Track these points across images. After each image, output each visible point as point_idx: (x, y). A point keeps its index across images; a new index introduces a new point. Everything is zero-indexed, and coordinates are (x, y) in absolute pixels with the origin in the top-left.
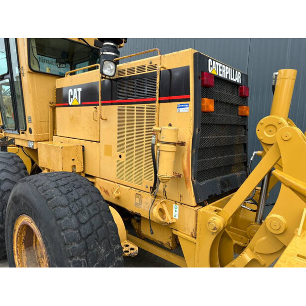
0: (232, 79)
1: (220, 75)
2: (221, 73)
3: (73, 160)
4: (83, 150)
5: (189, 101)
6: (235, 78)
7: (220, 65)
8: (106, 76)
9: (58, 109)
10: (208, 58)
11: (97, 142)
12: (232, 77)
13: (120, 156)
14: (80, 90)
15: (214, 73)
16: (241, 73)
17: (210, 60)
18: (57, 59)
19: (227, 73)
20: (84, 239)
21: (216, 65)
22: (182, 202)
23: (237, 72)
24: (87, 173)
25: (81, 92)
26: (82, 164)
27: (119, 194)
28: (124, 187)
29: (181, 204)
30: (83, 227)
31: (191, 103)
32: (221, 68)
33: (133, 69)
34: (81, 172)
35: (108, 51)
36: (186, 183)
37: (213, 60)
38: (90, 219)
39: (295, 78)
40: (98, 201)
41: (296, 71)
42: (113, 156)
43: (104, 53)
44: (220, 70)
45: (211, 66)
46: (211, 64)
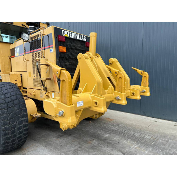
0: (79, 39)
1: (71, 37)
2: (71, 36)
3: (16, 80)
4: (21, 77)
5: (53, 47)
6: (81, 38)
7: (70, 33)
8: (25, 40)
9: (12, 59)
10: (62, 30)
11: (26, 71)
12: (79, 38)
13: (34, 76)
14: (19, 48)
15: (66, 36)
16: (86, 37)
17: (63, 31)
18: (17, 37)
19: (75, 36)
20: (7, 103)
21: (67, 33)
22: (55, 91)
23: (82, 36)
24: (24, 87)
25: (19, 49)
26: (21, 83)
27: (35, 94)
28: (36, 90)
29: (55, 92)
30: (7, 99)
31: (54, 48)
32: (71, 34)
33: (35, 36)
34: (20, 87)
35: (31, 30)
36: (55, 82)
37: (65, 31)
38: (11, 96)
39: (96, 36)
40: (16, 91)
41: (96, 33)
42: (32, 76)
43: (29, 31)
44: (70, 35)
45: (64, 33)
46: (64, 32)
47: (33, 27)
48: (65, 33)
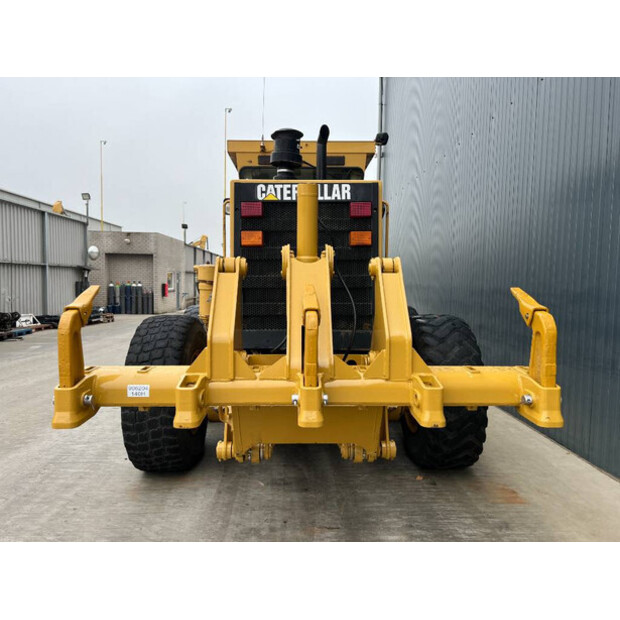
1: (287, 198)
2: (290, 195)
7: (286, 187)
10: (256, 185)
12: (323, 195)
15: (271, 198)
16: (351, 185)
17: (259, 186)
21: (275, 189)
23: (336, 185)
32: (290, 189)
37: (266, 185)
44: (286, 192)
45: (262, 192)
46: (264, 189)
47: (285, 170)
48: (265, 192)
